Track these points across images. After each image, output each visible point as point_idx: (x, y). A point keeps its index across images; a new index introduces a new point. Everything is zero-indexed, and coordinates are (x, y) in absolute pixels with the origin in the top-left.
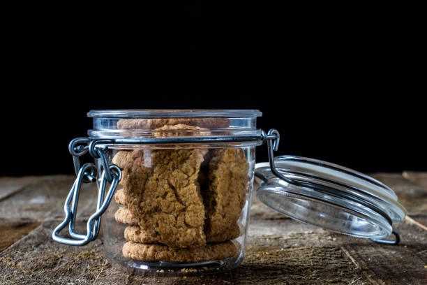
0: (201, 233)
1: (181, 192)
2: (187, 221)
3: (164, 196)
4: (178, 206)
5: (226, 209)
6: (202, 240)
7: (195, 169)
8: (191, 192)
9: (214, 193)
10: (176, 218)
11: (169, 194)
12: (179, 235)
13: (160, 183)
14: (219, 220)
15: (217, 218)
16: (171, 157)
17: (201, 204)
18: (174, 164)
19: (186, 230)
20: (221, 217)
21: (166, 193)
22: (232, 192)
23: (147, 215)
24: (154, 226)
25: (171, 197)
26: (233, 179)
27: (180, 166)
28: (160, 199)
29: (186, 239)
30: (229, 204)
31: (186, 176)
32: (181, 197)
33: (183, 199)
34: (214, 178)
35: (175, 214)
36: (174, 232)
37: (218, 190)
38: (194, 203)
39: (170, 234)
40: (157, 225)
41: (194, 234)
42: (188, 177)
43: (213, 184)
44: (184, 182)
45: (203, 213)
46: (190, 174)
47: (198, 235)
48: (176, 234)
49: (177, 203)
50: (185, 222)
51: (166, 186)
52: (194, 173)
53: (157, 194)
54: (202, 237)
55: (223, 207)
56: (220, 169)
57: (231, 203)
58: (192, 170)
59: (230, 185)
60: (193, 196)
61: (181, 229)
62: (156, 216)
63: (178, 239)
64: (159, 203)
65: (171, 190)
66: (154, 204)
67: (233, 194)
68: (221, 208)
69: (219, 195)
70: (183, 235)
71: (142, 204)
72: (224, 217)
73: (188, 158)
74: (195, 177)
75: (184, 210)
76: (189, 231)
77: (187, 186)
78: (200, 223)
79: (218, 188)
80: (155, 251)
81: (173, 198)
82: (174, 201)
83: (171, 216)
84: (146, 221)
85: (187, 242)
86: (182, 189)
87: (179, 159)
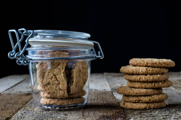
0: (66, 92)
1: (57, 77)
2: (60, 88)
3: (51, 79)
4: (57, 82)
5: (77, 84)
6: (66, 95)
7: (63, 68)
8: (62, 77)
9: (73, 78)
10: (56, 87)
11: (53, 78)
12: (57, 93)
13: (50, 74)
14: (74, 88)
15: (73, 87)
16: (54, 63)
17: (65, 81)
18: (55, 66)
19: (60, 91)
20: (75, 87)
21: (52, 77)
22: (80, 78)
23: (45, 86)
24: (48, 90)
25: (54, 79)
26: (81, 73)
27: (57, 67)
28: (50, 79)
29: (60, 95)
30: (78, 82)
31: (59, 71)
32: (58, 79)
33: (58, 80)
34: (73, 72)
35: (56, 85)
36: (55, 92)
37: (74, 77)
38: (63, 81)
39: (54, 93)
40: (49, 89)
41: (63, 93)
42: (61, 71)
43: (73, 74)
44: (59, 73)
45: (66, 85)
46: (61, 70)
47: (64, 93)
48: (56, 93)
49: (56, 81)
50: (59, 88)
51: (52, 75)
52: (63, 70)
53: (49, 78)
54: (66, 94)
55: (76, 83)
56: (76, 69)
57: (79, 82)
58: (62, 68)
59: (80, 75)
60: (62, 78)
61: (58, 91)
62: (49, 86)
63: (57, 95)
64: (49, 81)
65: (54, 76)
66: (48, 82)
67: (81, 79)
68: (75, 84)
69: (75, 79)
70: (59, 93)
71: (43, 82)
72: (76, 87)
73: (60, 64)
74: (63, 71)
75: (59, 84)
76: (61, 91)
77: (60, 74)
78: (65, 89)
79: (74, 76)
80: (50, 101)
81: (55, 79)
82: (55, 80)
83: (54, 86)
84: (45, 88)
85: (60, 96)
86: (58, 76)
87: (57, 64)
